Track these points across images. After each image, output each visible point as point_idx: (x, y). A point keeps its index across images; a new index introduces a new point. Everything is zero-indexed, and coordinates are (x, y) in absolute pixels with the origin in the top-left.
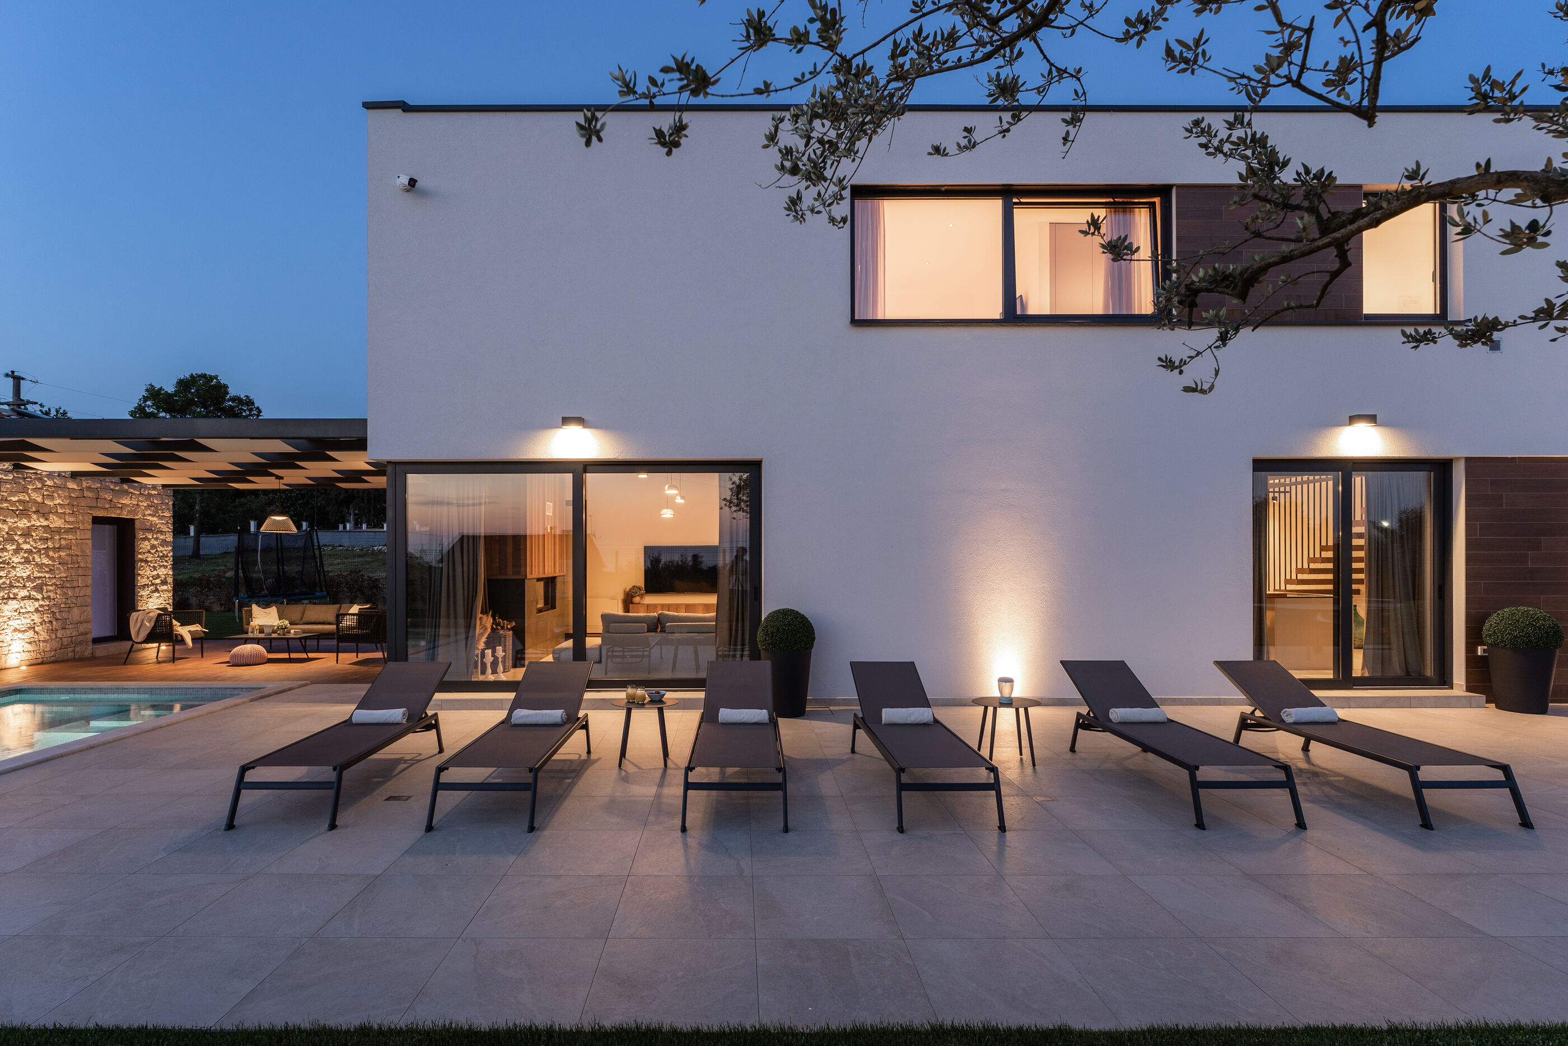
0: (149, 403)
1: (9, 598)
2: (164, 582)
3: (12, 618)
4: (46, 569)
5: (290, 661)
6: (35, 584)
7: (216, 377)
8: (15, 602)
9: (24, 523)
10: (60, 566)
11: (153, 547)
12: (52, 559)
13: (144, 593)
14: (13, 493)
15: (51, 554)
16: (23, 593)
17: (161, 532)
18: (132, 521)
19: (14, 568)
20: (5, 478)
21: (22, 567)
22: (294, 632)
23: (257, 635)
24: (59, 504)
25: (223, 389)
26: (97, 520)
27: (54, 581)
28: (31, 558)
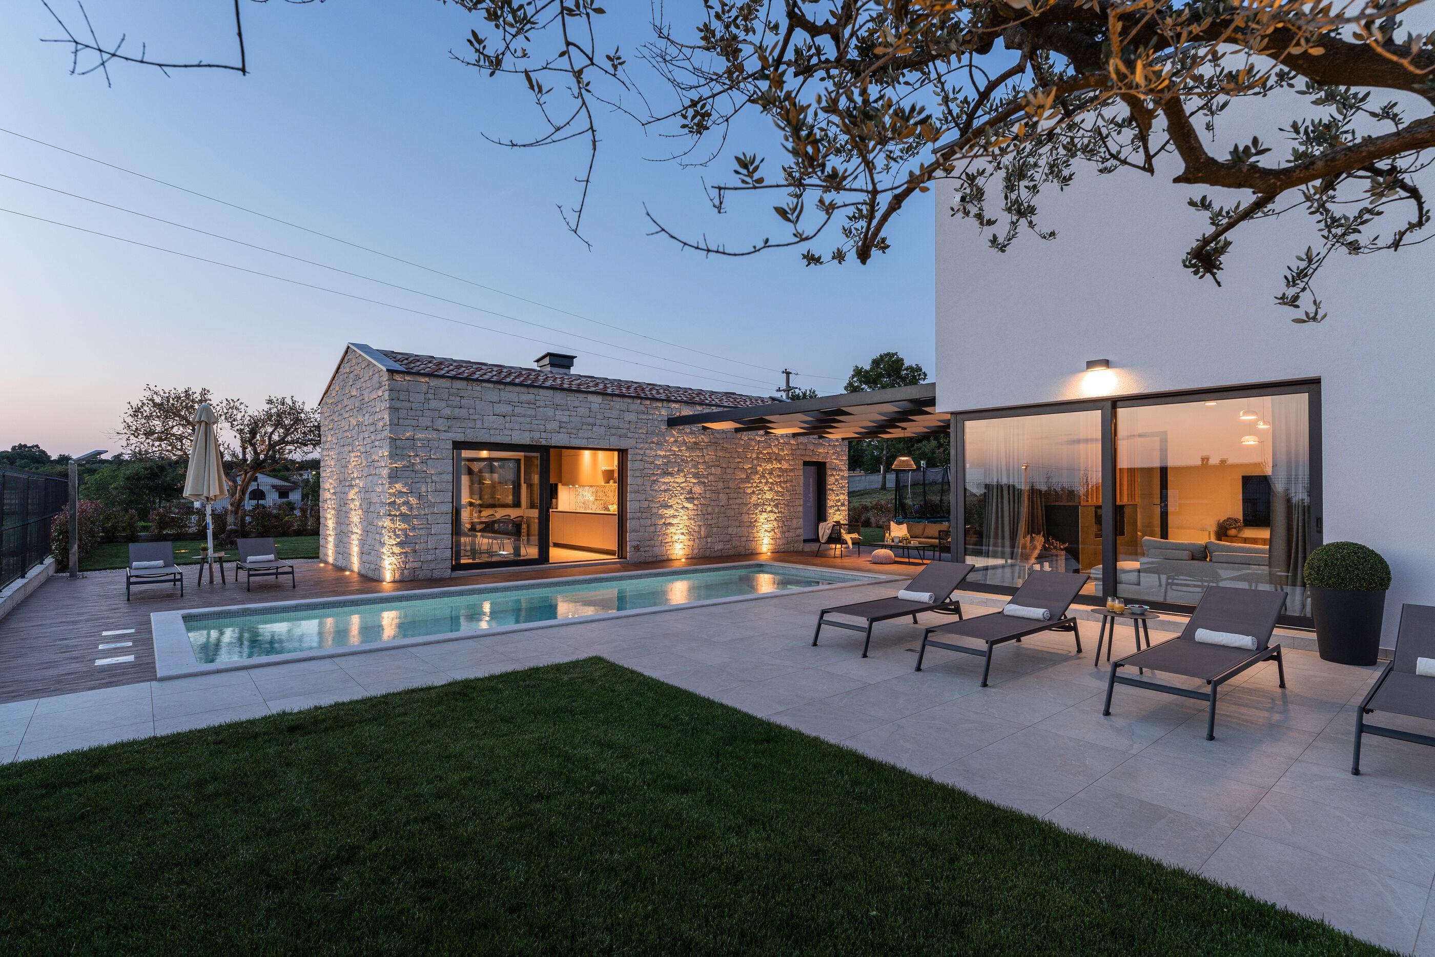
0: (855, 379)
1: (761, 512)
2: (843, 505)
3: (763, 524)
4: (780, 494)
5: (909, 563)
6: (774, 503)
7: (896, 354)
8: (766, 514)
9: (769, 466)
10: (787, 492)
11: (837, 480)
12: (783, 488)
13: (831, 511)
14: (764, 448)
15: (782, 485)
16: (769, 509)
17: (841, 470)
18: (825, 463)
19: (765, 493)
20: (760, 439)
21: (769, 493)
22: (914, 543)
23: (890, 542)
24: (786, 454)
25: (900, 361)
26: (806, 463)
27: (784, 501)
28: (773, 487)
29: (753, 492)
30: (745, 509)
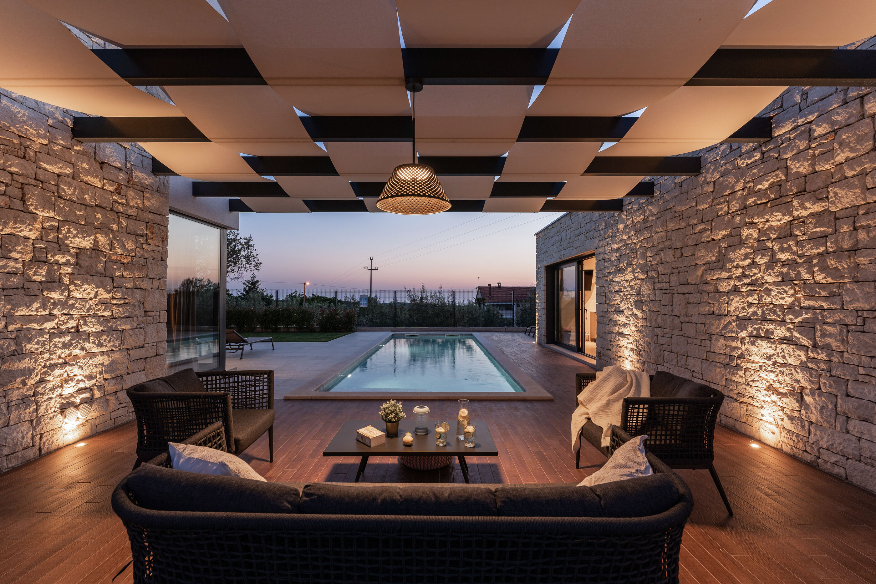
1: (758, 337)
3: (763, 368)
4: (823, 293)
6: (800, 319)
8: (765, 344)
10: (854, 286)
12: (835, 273)
15: (831, 262)
16: (780, 332)
19: (768, 291)
20: (750, 162)
21: (777, 289)
24: (847, 160)
27: (838, 316)
28: (793, 275)
29: (736, 290)
30: (717, 326)
